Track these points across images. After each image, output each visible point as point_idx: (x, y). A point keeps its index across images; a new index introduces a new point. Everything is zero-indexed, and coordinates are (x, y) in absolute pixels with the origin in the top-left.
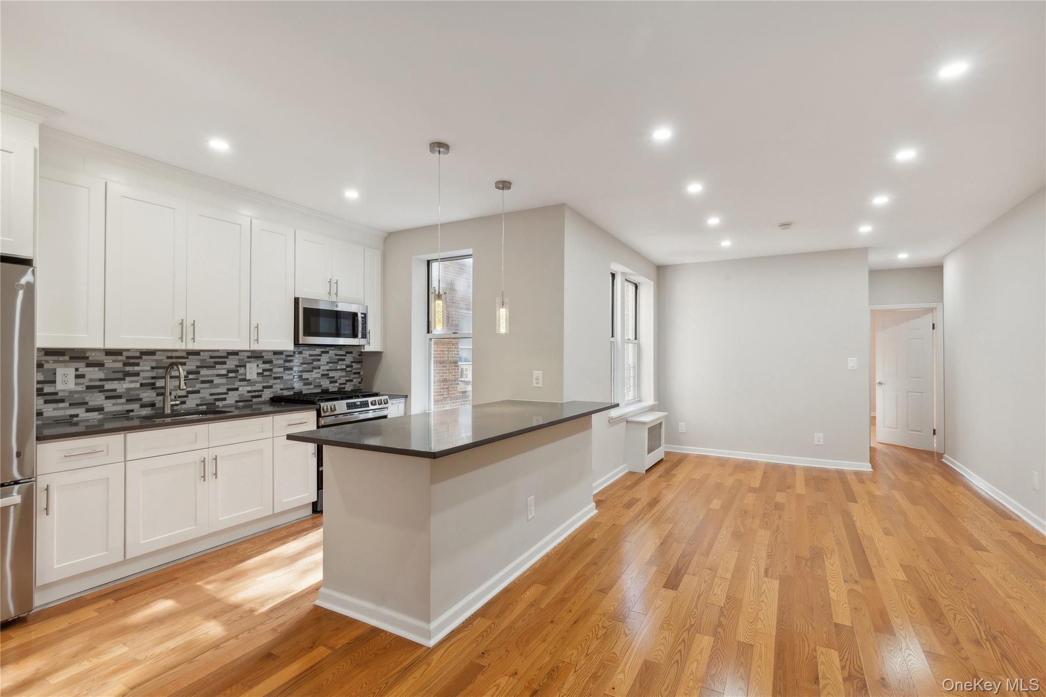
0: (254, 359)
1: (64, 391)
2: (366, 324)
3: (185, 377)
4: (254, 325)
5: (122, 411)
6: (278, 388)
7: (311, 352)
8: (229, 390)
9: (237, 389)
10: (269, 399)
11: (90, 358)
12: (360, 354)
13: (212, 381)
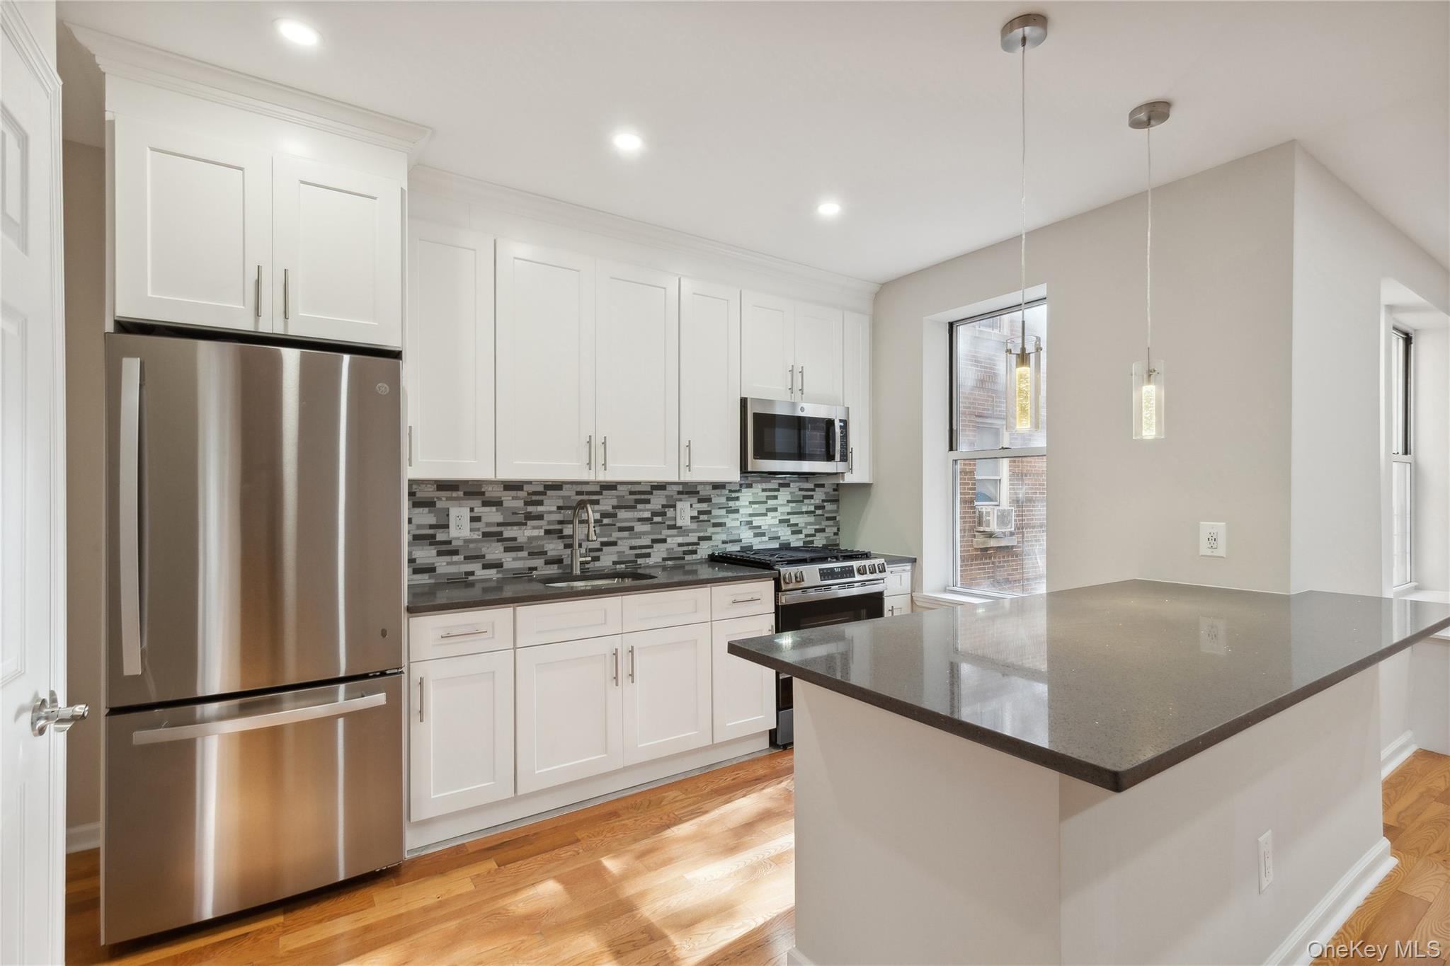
0: (687, 496)
1: (458, 538)
2: (846, 439)
3: (596, 521)
4: (684, 443)
5: (523, 569)
6: (718, 542)
7: (765, 486)
8: (654, 541)
9: (664, 541)
10: (707, 557)
11: (487, 494)
12: (835, 487)
13: (631, 529)
